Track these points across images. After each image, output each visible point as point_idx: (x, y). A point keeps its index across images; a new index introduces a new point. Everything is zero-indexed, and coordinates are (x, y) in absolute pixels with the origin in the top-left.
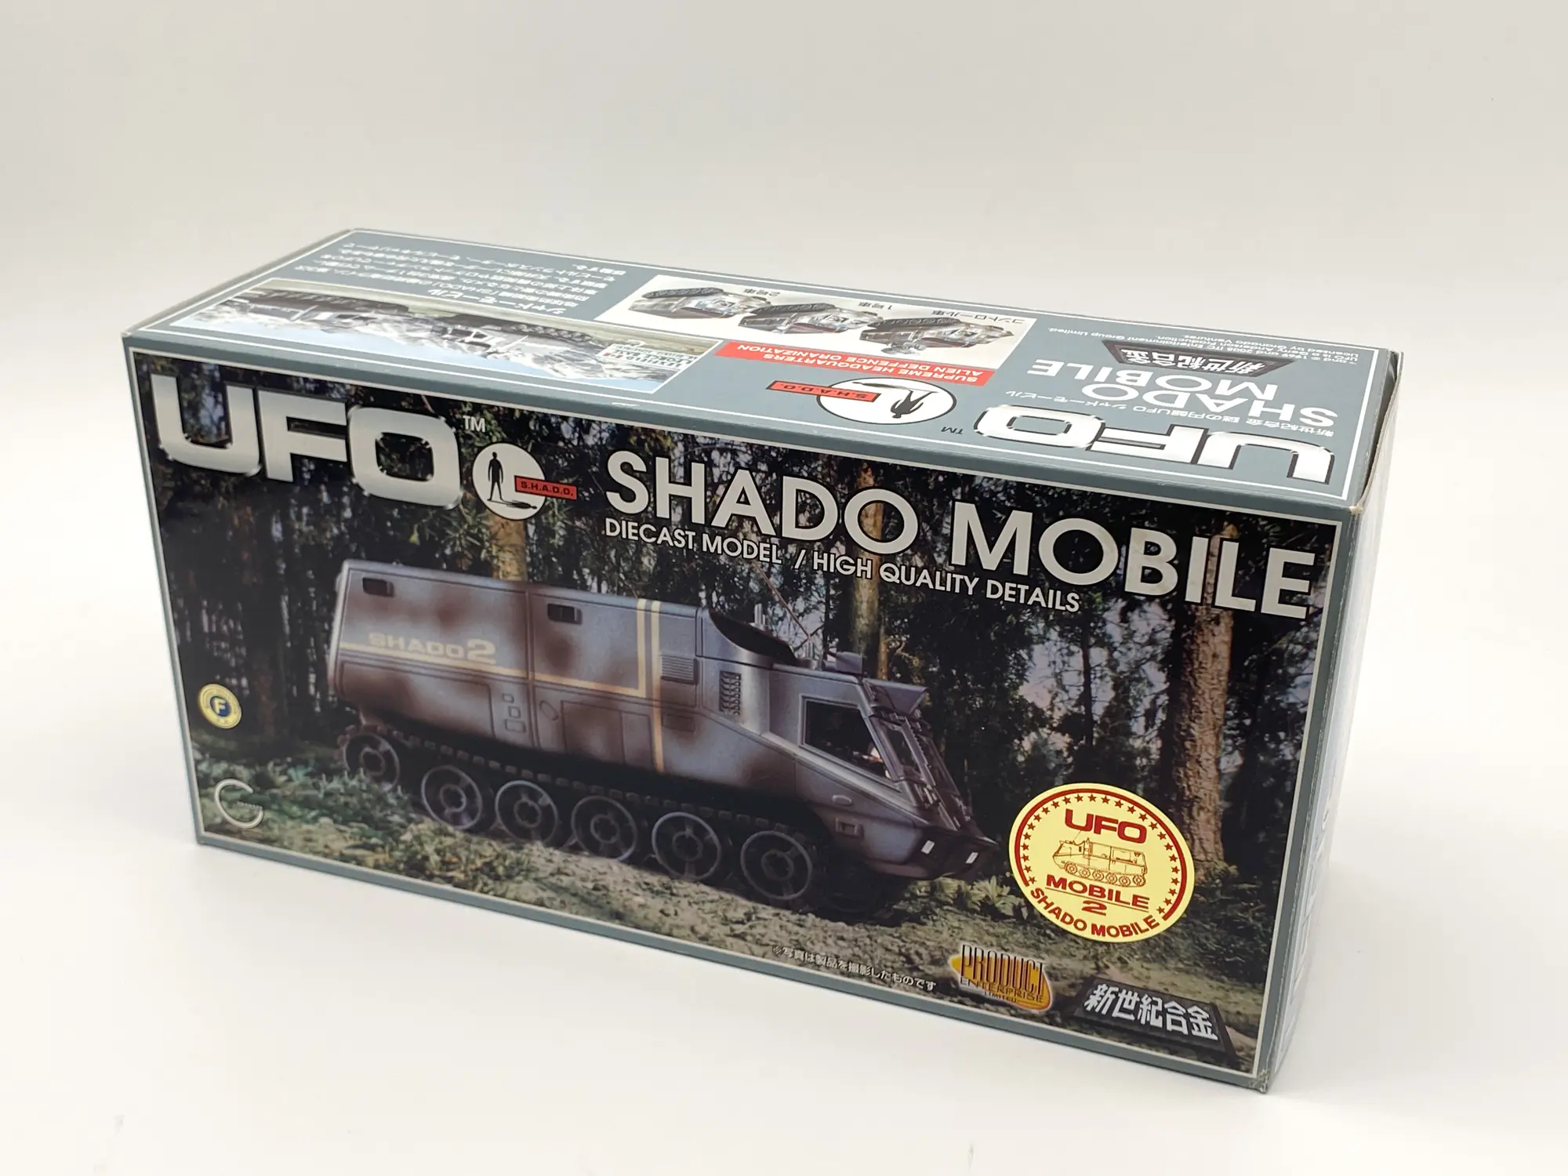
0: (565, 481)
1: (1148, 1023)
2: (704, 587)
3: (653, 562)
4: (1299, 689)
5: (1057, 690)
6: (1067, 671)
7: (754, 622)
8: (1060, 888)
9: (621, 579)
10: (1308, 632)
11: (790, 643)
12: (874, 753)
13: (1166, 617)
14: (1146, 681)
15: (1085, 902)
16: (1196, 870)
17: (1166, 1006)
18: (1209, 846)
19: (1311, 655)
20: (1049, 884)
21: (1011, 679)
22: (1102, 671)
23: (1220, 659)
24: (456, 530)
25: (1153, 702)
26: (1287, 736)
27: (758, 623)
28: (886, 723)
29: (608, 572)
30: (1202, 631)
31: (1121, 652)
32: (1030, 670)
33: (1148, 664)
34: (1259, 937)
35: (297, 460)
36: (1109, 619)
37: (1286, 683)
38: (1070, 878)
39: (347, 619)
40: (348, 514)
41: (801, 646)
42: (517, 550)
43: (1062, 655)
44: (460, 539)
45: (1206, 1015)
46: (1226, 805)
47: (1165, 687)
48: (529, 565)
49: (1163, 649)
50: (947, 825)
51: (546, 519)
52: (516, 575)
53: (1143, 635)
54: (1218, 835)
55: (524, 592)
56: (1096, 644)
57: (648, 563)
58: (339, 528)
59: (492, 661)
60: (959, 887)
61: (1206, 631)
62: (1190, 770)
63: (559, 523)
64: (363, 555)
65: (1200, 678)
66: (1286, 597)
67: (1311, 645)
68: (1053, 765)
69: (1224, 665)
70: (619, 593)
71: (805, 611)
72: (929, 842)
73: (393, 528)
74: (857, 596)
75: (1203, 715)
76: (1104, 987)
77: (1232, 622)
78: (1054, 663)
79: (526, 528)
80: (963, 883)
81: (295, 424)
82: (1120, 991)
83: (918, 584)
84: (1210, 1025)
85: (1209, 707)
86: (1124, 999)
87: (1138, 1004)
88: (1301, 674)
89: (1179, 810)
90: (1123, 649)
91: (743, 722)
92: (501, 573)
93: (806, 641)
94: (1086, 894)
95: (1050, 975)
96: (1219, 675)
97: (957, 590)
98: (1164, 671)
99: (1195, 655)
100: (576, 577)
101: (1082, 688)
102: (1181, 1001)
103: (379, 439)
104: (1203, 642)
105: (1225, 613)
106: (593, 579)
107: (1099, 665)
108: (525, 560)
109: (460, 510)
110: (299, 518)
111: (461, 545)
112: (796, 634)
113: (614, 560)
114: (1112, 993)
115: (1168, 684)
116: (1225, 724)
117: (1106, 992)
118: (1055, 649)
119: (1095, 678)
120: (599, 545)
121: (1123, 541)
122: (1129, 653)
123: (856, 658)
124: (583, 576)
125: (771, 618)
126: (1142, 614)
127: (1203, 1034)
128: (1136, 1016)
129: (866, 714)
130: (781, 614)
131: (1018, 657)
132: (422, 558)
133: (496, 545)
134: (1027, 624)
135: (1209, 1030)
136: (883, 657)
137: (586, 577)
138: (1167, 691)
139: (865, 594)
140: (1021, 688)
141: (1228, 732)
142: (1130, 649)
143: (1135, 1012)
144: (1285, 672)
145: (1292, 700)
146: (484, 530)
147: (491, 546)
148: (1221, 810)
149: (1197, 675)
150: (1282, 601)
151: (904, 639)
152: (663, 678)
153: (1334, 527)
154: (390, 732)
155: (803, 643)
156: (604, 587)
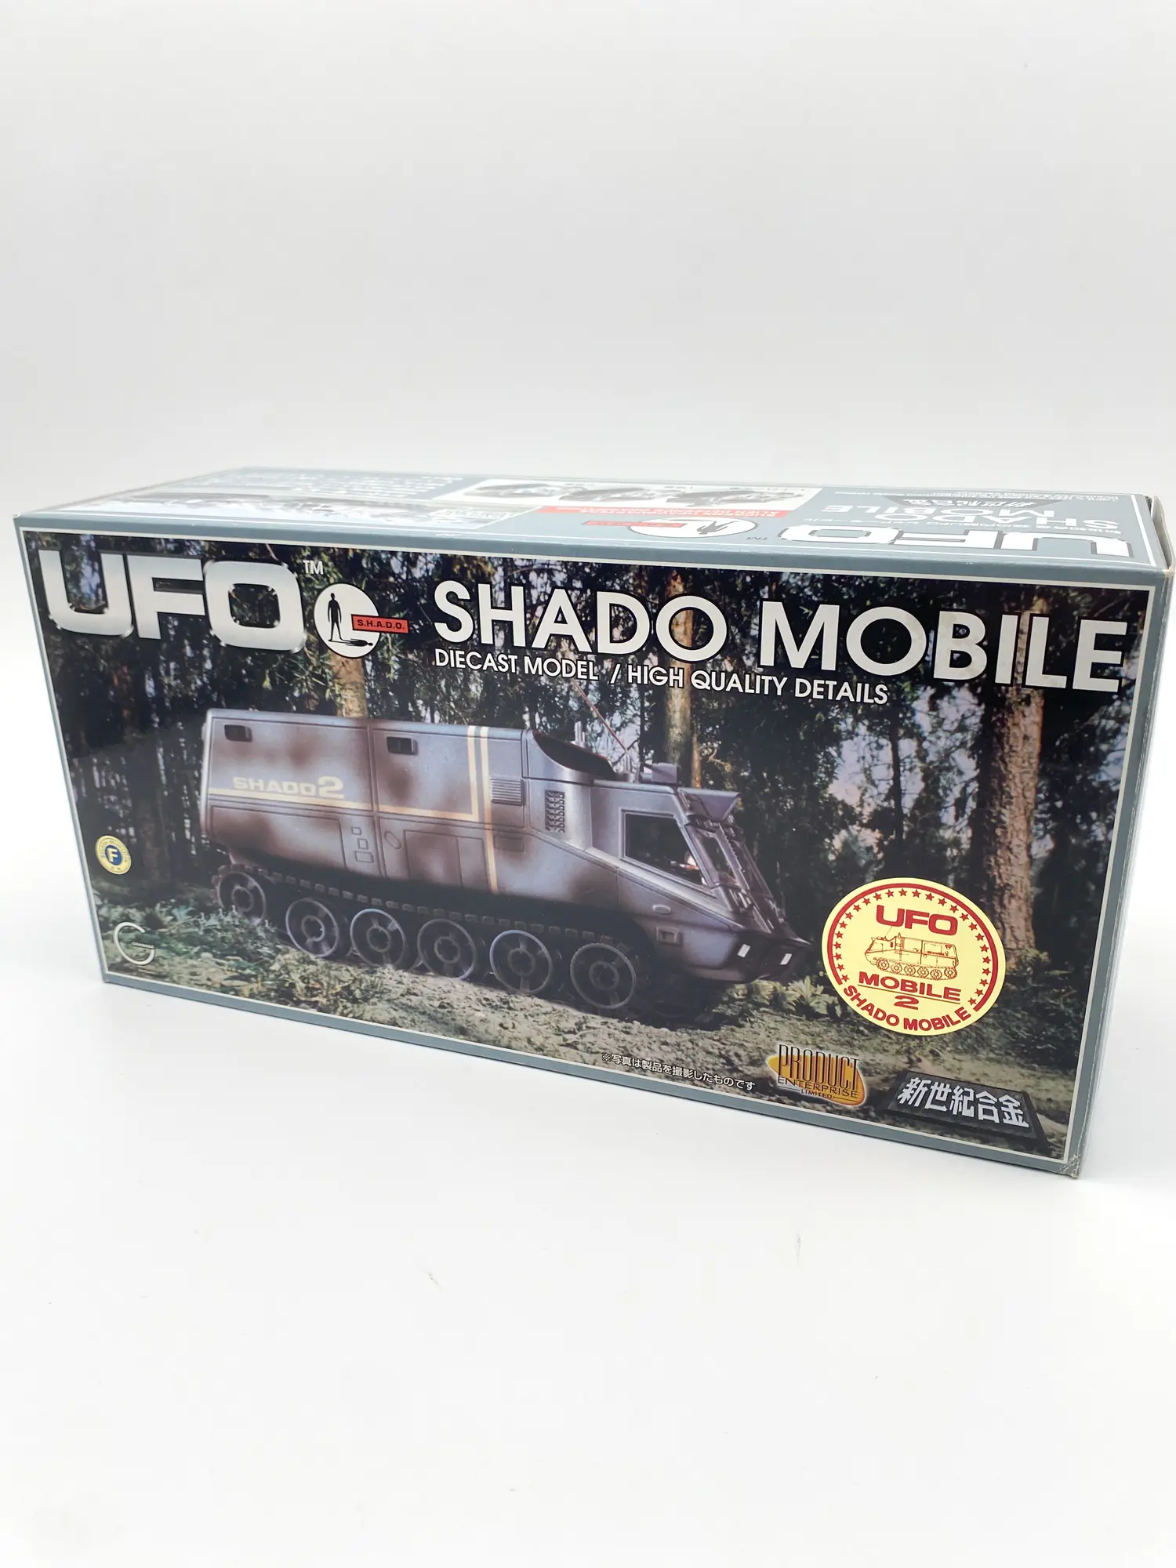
0: (397, 616)
1: (959, 1113)
2: (527, 709)
3: (480, 689)
4: (1111, 766)
5: (866, 785)
6: (876, 765)
7: (574, 740)
8: (872, 985)
9: (452, 708)
10: (1120, 706)
11: (609, 758)
12: (691, 861)
13: (976, 701)
14: (955, 770)
15: (897, 997)
16: (1007, 959)
17: (978, 1096)
18: (1021, 934)
19: (1124, 730)
20: (861, 981)
21: (821, 778)
22: (912, 762)
23: (1031, 741)
24: (303, 673)
25: (964, 790)
26: (1098, 816)
27: (579, 741)
28: (700, 830)
29: (440, 702)
30: (1013, 713)
31: (930, 742)
32: (840, 767)
33: (958, 751)
34: (1070, 1023)
35: (163, 617)
36: (918, 708)
37: (1098, 760)
38: (882, 974)
39: (214, 764)
40: (208, 665)
41: (619, 760)
42: (357, 688)
43: (871, 749)
44: (306, 680)
45: (1017, 1104)
46: (1036, 891)
47: (975, 774)
48: (369, 701)
49: (972, 735)
50: (762, 928)
51: (382, 654)
52: (357, 712)
53: (952, 723)
54: (1030, 923)
55: (365, 728)
56: (906, 735)
57: (476, 689)
58: (201, 680)
59: (342, 796)
60: (775, 988)
61: (1016, 713)
62: (1001, 857)
63: (393, 658)
64: (224, 703)
65: (1010, 762)
66: (1098, 670)
67: (1123, 719)
68: (864, 862)
69: (1034, 746)
70: (451, 722)
71: (622, 725)
72: (745, 946)
73: (248, 675)
74: (670, 706)
75: (1014, 800)
76: (917, 1080)
77: (1043, 702)
78: (863, 758)
79: (364, 665)
80: (778, 984)
81: (161, 584)
82: (933, 1084)
83: (728, 689)
84: (1022, 1113)
85: (1020, 791)
86: (937, 1091)
87: (950, 1095)
88: (1113, 751)
89: (990, 899)
90: (933, 739)
91: (568, 839)
92: (344, 711)
93: (623, 755)
94: (898, 989)
95: (864, 1071)
96: (1029, 758)
97: (766, 692)
98: (974, 758)
99: (1005, 739)
100: (411, 709)
101: (891, 782)
102: (994, 1091)
103: (231, 591)
104: (1014, 724)
105: (1035, 692)
106: (426, 710)
107: (908, 757)
108: (365, 696)
109: (305, 653)
110: (168, 673)
111: (307, 687)
112: (614, 749)
113: (444, 689)
114: (925, 1085)
115: (978, 770)
116: (1036, 808)
117: (918, 1085)
118: (864, 744)
119: (905, 769)
120: (430, 676)
121: (930, 625)
122: (939, 742)
123: (671, 768)
124: (418, 707)
125: (590, 736)
126: (952, 700)
127: (1014, 1122)
128: (948, 1108)
129: (681, 822)
130: (599, 731)
131: (827, 755)
132: (275, 702)
133: (338, 684)
134: (836, 720)
135: (1020, 1118)
136: (696, 765)
137: (420, 708)
138: (977, 778)
139: (678, 702)
140: (830, 786)
141: (1039, 816)
142: (939, 738)
143: (947, 1103)
144: (1098, 750)
145: (1104, 778)
146: (327, 670)
147: (334, 686)
148: (1032, 896)
149: (1007, 760)
150: (1094, 675)
151: (716, 745)
152: (494, 801)
153: (1147, 592)
154: (256, 869)
155: (620, 758)
156: (437, 717)
